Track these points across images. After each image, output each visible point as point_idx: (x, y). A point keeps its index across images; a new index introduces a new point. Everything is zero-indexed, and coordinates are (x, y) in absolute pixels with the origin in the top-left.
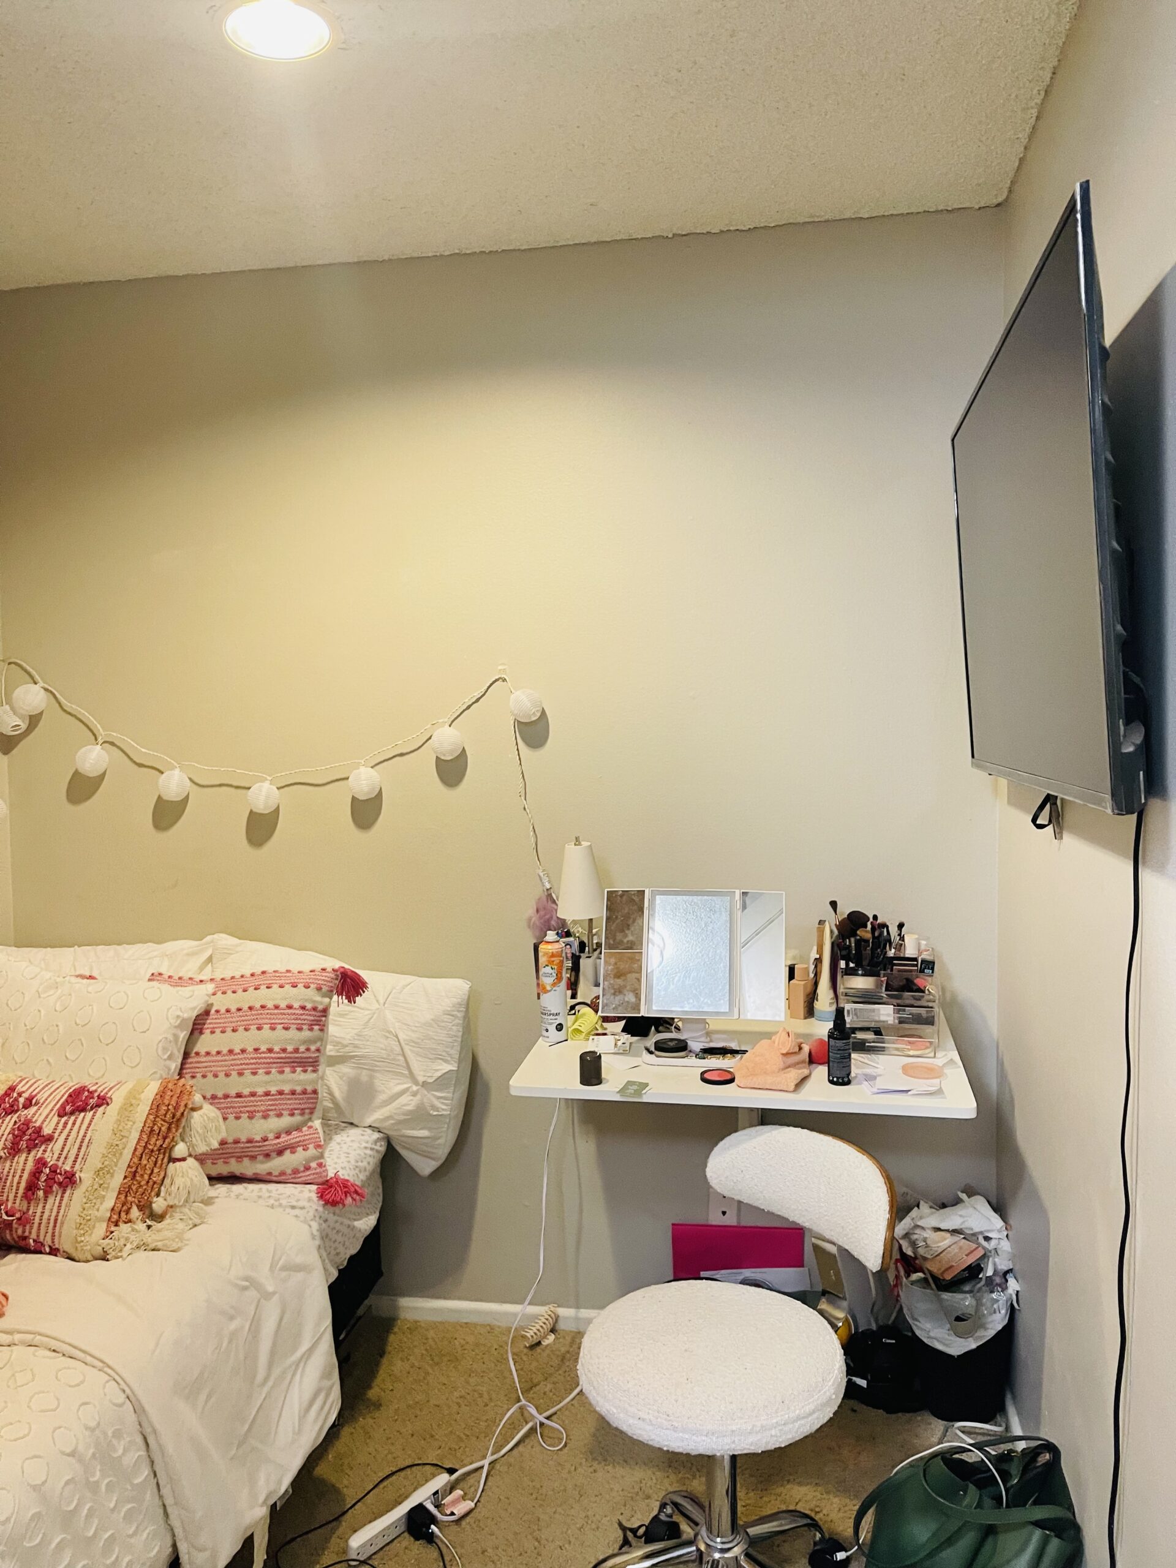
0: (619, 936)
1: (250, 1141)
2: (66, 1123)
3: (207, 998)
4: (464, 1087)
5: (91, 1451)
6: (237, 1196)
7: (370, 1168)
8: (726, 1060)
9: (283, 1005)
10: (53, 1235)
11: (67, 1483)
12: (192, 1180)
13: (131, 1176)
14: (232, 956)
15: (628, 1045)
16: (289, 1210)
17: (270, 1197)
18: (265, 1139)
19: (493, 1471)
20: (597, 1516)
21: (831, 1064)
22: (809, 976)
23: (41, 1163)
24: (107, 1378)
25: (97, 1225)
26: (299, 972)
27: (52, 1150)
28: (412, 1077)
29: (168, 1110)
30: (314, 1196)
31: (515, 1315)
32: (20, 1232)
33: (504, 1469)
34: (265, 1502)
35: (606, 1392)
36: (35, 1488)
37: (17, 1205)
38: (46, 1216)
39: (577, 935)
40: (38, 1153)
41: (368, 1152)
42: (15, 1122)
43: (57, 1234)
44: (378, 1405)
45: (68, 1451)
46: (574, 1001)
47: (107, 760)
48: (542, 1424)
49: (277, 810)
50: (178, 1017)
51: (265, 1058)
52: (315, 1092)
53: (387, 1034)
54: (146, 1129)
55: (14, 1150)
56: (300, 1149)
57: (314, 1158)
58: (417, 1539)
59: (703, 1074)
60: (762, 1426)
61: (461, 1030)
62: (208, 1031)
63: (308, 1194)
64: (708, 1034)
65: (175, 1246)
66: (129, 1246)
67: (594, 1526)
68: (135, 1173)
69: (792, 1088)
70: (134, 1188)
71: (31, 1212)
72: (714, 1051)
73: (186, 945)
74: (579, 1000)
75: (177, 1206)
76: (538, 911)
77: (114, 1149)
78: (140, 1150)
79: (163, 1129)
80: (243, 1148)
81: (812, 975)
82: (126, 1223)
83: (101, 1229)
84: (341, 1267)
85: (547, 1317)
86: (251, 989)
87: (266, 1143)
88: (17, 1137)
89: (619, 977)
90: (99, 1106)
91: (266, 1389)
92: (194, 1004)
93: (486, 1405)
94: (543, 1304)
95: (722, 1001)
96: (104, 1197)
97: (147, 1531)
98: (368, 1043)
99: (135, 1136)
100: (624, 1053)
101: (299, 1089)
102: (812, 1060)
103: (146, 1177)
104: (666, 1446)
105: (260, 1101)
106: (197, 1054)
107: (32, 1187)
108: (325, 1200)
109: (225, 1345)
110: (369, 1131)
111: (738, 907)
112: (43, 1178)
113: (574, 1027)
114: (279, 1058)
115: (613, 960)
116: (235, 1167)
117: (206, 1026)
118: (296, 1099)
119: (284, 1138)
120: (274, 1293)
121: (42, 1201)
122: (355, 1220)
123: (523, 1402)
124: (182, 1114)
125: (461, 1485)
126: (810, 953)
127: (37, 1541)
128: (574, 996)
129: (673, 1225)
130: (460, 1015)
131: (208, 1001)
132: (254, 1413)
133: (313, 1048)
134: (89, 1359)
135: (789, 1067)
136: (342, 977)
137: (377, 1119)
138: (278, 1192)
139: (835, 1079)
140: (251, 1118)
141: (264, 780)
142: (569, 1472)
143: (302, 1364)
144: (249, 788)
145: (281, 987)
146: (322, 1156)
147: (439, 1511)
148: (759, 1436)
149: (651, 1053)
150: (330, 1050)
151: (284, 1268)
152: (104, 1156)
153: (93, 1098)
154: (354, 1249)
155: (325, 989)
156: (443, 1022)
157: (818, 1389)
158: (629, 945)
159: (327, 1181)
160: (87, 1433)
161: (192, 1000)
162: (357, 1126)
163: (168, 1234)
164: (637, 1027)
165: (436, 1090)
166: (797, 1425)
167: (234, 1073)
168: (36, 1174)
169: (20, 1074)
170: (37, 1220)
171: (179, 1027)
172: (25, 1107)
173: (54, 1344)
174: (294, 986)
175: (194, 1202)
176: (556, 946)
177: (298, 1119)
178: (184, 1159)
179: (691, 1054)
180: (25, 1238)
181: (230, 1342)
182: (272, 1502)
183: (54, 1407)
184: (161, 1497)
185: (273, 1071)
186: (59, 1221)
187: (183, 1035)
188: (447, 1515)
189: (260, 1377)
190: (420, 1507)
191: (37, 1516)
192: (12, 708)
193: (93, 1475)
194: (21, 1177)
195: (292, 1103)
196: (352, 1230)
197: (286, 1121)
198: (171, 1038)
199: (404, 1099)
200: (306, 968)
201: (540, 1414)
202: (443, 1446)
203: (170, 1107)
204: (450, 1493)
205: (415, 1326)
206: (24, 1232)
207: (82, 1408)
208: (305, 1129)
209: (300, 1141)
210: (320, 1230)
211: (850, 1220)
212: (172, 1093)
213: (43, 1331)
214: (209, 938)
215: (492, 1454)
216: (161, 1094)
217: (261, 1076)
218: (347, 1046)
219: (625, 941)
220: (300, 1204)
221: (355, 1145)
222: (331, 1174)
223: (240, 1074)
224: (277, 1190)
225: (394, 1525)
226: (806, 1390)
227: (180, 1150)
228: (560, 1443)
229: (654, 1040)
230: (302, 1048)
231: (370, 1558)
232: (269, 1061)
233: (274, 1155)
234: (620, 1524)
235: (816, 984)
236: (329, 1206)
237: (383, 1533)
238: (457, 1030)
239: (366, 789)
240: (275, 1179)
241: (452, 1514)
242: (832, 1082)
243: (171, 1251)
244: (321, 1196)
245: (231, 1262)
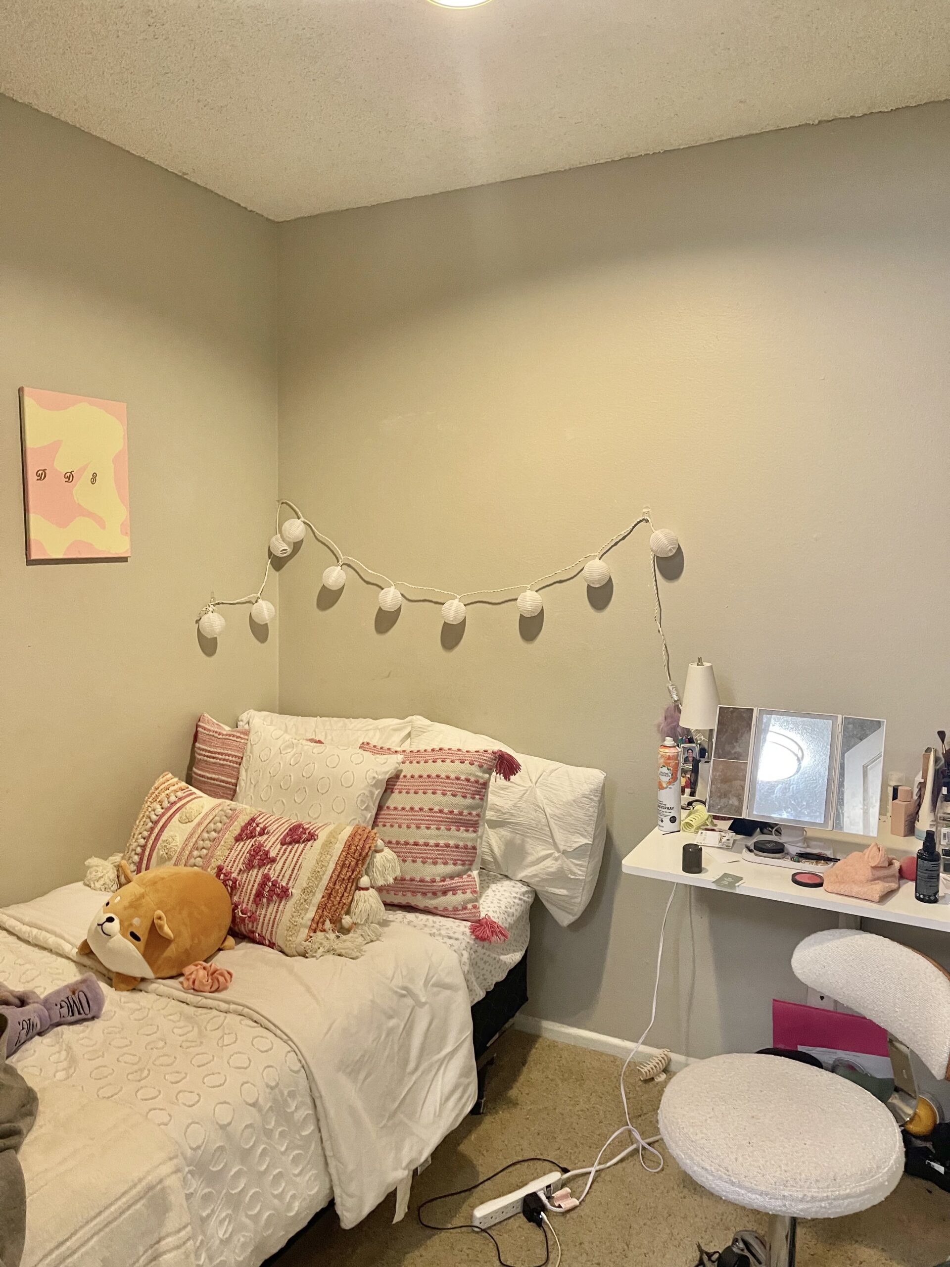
0: (727, 748)
1: (422, 881)
2: (285, 850)
3: (398, 765)
4: (598, 858)
5: (269, 1105)
6: (409, 923)
7: (517, 914)
8: (819, 866)
9: (453, 776)
10: (271, 933)
11: (247, 1127)
12: (371, 906)
13: (327, 897)
14: (425, 734)
15: (731, 841)
16: (446, 940)
17: (433, 927)
18: (433, 881)
19: (599, 1178)
20: (680, 1235)
21: (918, 882)
22: (912, 797)
23: (266, 878)
24: (289, 1049)
25: (302, 930)
26: (467, 752)
27: (274, 869)
28: (555, 845)
29: (357, 849)
30: (468, 931)
31: (629, 1051)
32: (250, 926)
33: (608, 1178)
34: (407, 1167)
35: (677, 1139)
36: (223, 1127)
37: (249, 907)
38: (267, 919)
39: (699, 742)
40: (265, 870)
41: (517, 901)
42: (252, 845)
43: (274, 932)
44: (515, 1104)
45: (251, 1102)
46: (693, 798)
47: (345, 578)
48: (644, 1148)
49: (463, 623)
50: (374, 778)
51: (437, 817)
52: (474, 848)
53: (536, 808)
54: (341, 863)
55: (249, 866)
56: (459, 892)
57: (471, 901)
58: (530, 1220)
59: (794, 875)
60: (812, 1197)
61: (596, 811)
62: (397, 791)
63: (462, 929)
64: (806, 840)
65: (354, 955)
66: (322, 949)
67: (676, 1243)
68: (330, 894)
69: (877, 898)
70: (329, 905)
71: (258, 913)
72: (810, 856)
73: (392, 722)
74: (696, 798)
75: (360, 924)
76: (666, 718)
77: (316, 875)
78: (335, 877)
79: (352, 863)
80: (416, 885)
81: (915, 797)
82: (321, 931)
83: (304, 932)
84: (489, 990)
85: (661, 1059)
86: (430, 761)
87: (435, 884)
88: (253, 856)
89: (726, 782)
90: (309, 840)
91: (414, 1078)
92: (387, 769)
93: (601, 1122)
94: (658, 1047)
95: (818, 814)
96: (307, 909)
97: (310, 1174)
98: (521, 813)
99: (332, 866)
100: (727, 848)
101: (461, 844)
102: (902, 875)
103: (338, 899)
104: (724, 1196)
105: (432, 850)
106: (388, 808)
107: (259, 895)
108: (476, 936)
109: (383, 1037)
110: (520, 884)
111: (840, 730)
112: (267, 889)
113: (687, 821)
114: (447, 818)
115: (721, 767)
116: (409, 899)
117: (396, 787)
118: (459, 852)
119: (448, 882)
120: (425, 1003)
121: (265, 906)
122: (502, 954)
123: (630, 1127)
124: (367, 854)
125: (571, 1184)
126: (916, 776)
127: (219, 1168)
128: (692, 794)
129: (774, 1000)
130: (596, 799)
131: (397, 768)
132: (403, 1094)
133: (474, 813)
134: (278, 1032)
135: (878, 879)
136: (499, 759)
137: (526, 876)
138: (441, 924)
139: (922, 896)
140: (424, 863)
141: (454, 598)
142: (662, 1193)
143: (445, 1062)
144: (443, 604)
145: (452, 762)
146: (476, 900)
147: (549, 1202)
148: (809, 1205)
149: (751, 851)
150: (489, 815)
151: (436, 985)
152: (309, 879)
153: (305, 833)
154: (501, 976)
155: (485, 766)
156: (582, 803)
157: (872, 1174)
158: (736, 756)
159: (480, 920)
160: (268, 1090)
161: (386, 766)
162: (511, 879)
163: (348, 944)
164: (742, 827)
165: (575, 858)
166: (846, 1202)
167: (413, 826)
168: (263, 885)
169: (260, 809)
170: (261, 920)
171: (375, 786)
172: (261, 834)
173: (256, 1017)
174: (462, 762)
175: (372, 923)
176: (673, 750)
177: (459, 868)
178: (367, 889)
179: (788, 856)
180: (253, 932)
181: (388, 1035)
182: (414, 1167)
183: (245, 1066)
184: (323, 1149)
185: (443, 827)
186: (276, 923)
187: (378, 792)
188: (555, 1206)
189: (411, 1066)
190: (534, 1196)
191: (221, 1149)
192: (282, 536)
193: (270, 1123)
194: (253, 886)
195: (455, 855)
196: (498, 962)
197: (450, 868)
198: (367, 793)
199: (548, 862)
200: (473, 749)
201: (643, 1139)
202: (562, 1148)
203: (358, 848)
204: (561, 1188)
205: (553, 1045)
206: (253, 927)
207: (267, 1069)
208: (465, 876)
209: (460, 886)
210: (470, 959)
211: (921, 1029)
212: (360, 837)
213: (249, 1005)
214: (410, 718)
215: (600, 1164)
216: (353, 836)
217: (433, 831)
218: (505, 814)
219: (733, 752)
220: (456, 936)
221: (507, 894)
222: (483, 915)
223: (418, 828)
224: (440, 922)
225: (512, 1205)
226: (859, 1172)
227: (365, 881)
228: (659, 1167)
229: (755, 840)
230: (465, 812)
231: (490, 1228)
232: (439, 819)
233: (439, 894)
234: (699, 1246)
235: (919, 805)
236: (478, 941)
237: (502, 1210)
238: (593, 811)
239: (530, 609)
240: (439, 912)
241: (560, 1206)
242: (918, 898)
243: (351, 958)
244: (473, 930)
245: (394, 973)
